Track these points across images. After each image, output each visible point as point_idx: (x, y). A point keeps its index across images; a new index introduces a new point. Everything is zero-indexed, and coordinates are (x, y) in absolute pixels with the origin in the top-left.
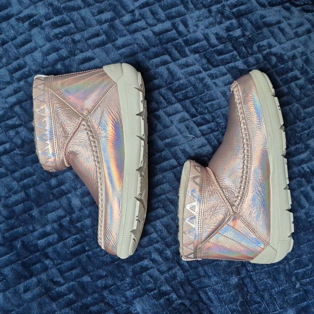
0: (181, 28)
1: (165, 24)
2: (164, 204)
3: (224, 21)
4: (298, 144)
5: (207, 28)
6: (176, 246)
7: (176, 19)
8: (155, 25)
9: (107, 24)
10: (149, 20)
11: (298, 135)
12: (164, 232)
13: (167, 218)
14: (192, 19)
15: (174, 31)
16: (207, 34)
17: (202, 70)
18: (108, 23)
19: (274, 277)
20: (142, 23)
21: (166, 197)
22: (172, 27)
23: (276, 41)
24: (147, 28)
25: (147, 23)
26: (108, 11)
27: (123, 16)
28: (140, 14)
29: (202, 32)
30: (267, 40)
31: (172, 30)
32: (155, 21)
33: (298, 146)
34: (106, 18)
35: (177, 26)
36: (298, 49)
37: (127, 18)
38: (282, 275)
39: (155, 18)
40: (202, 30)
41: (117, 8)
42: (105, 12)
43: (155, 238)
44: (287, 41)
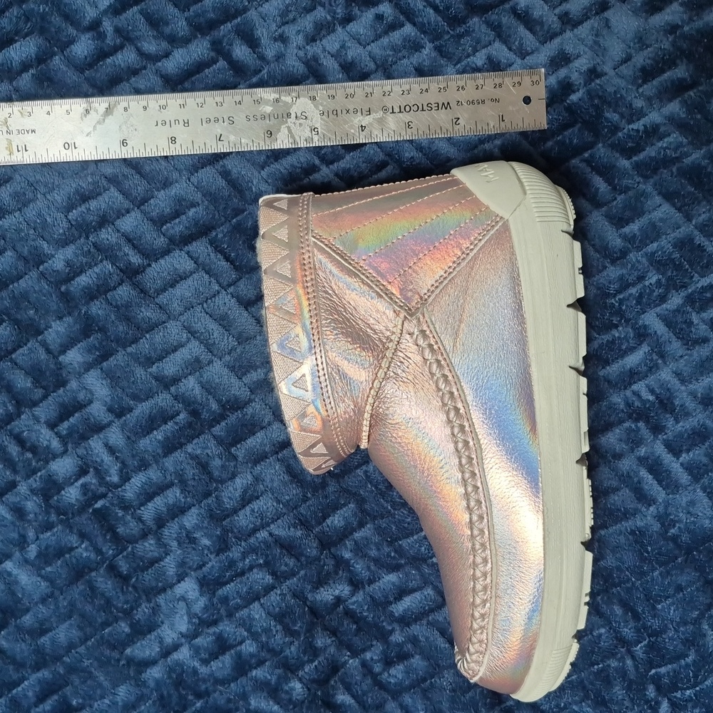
0: (241, 52)
1: (192, 47)
2: (267, 556)
3: (358, 13)
4: (616, 326)
5: (313, 40)
6: (316, 663)
7: (222, 27)
8: (167, 55)
9: (30, 74)
10: (146, 45)
11: (613, 301)
12: (274, 633)
13: (279, 592)
14: (265, 21)
15: (222, 63)
16: (315, 59)
17: (317, 162)
18: (32, 71)
19: (598, 694)
20: (127, 57)
21: (271, 534)
22: (213, 54)
23: (510, 49)
24: (145, 68)
25: (141, 53)
26: (27, 35)
27: (72, 41)
28: (118, 31)
29: (301, 53)
30: (484, 51)
31: (214, 61)
32: (164, 45)
33: (617, 335)
34: (24, 55)
35: (227, 47)
36: (576, 64)
37: (82, 47)
38: (618, 688)
39: (161, 35)
40: (300, 49)
41: (50, 22)
42: (16, 41)
43: (252, 655)
44: (543, 43)
